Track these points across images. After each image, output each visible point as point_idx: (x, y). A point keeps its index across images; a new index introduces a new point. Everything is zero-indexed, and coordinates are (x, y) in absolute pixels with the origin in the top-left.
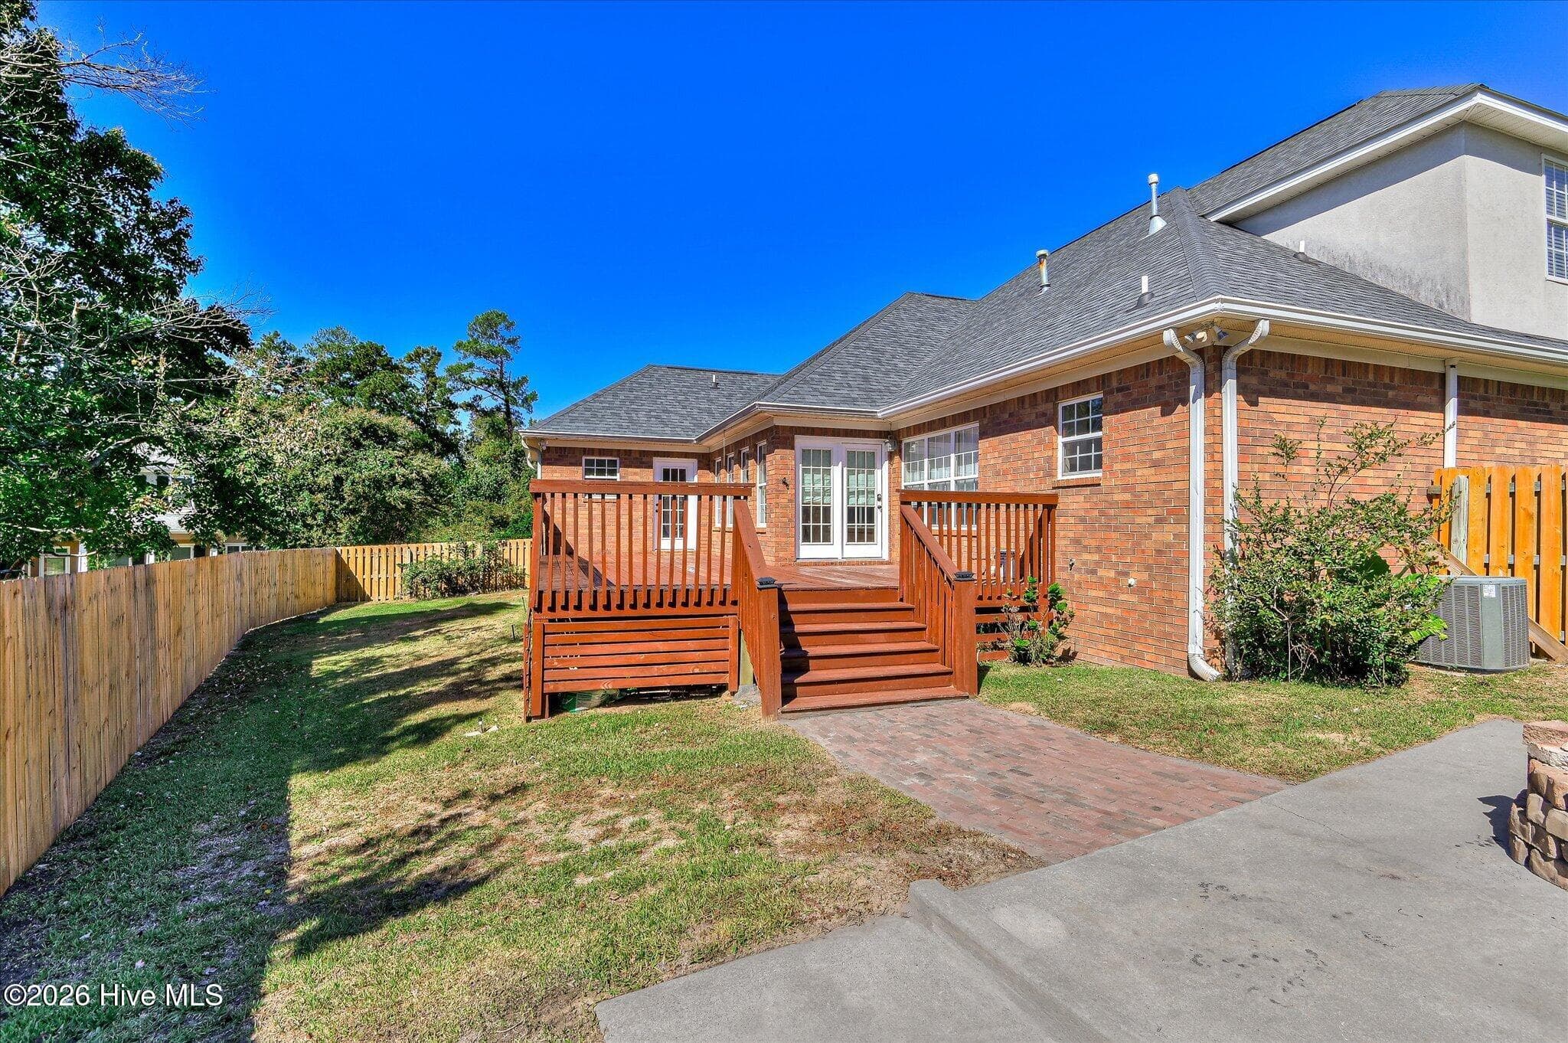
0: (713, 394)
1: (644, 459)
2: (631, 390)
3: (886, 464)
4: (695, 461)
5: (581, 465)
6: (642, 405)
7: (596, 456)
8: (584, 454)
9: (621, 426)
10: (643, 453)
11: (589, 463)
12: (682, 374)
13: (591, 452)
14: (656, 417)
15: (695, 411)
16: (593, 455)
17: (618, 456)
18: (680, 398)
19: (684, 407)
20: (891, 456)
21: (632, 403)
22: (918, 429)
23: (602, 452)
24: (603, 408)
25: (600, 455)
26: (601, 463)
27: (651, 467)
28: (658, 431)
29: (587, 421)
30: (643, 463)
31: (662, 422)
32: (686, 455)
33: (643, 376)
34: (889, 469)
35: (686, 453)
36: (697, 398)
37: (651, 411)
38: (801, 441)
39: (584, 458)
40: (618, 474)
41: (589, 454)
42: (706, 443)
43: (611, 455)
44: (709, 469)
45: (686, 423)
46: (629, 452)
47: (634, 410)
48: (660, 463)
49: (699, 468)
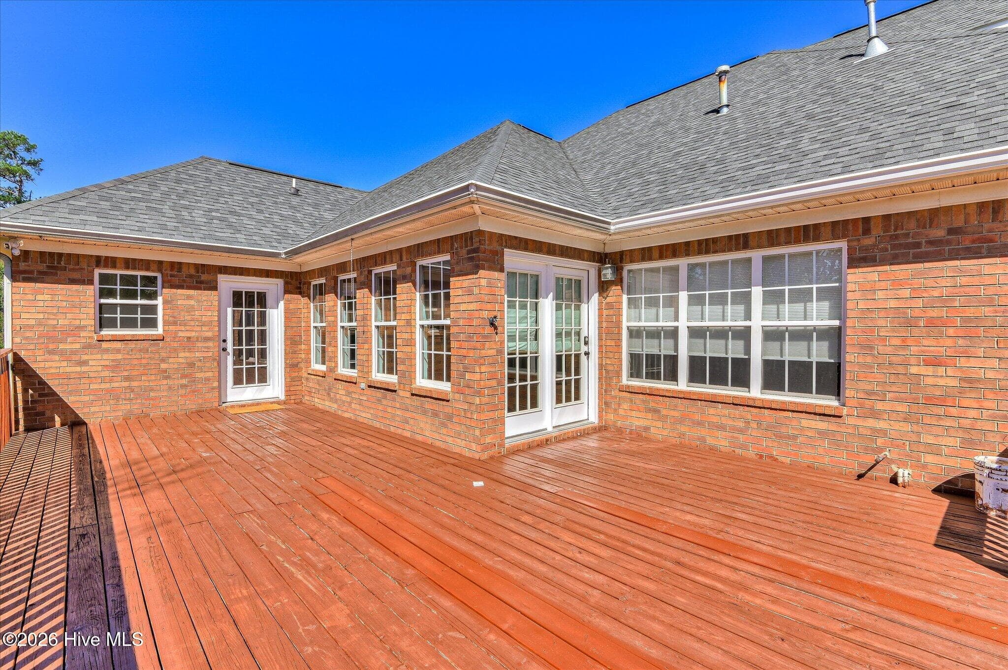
0: (295, 201)
1: (204, 277)
2: (178, 181)
3: (595, 297)
4: (280, 282)
5: (91, 282)
6: (197, 201)
7: (121, 268)
8: (98, 264)
9: (164, 227)
10: (202, 268)
11: (104, 279)
12: (251, 174)
13: (112, 262)
14: (221, 220)
15: (276, 218)
16: (114, 267)
17: (160, 270)
18: (252, 200)
19: (260, 211)
20: (603, 287)
21: (180, 197)
22: (646, 254)
23: (129, 263)
24: (133, 199)
25: (127, 268)
26: (128, 280)
27: (215, 288)
28: (224, 238)
29: (101, 214)
30: (201, 282)
31: (230, 226)
32: (268, 274)
33: (196, 168)
34: (600, 303)
35: (268, 271)
36: (276, 203)
37: (210, 211)
38: (514, 260)
39: (97, 272)
40: (160, 299)
41: (106, 266)
42: (299, 259)
43: (148, 269)
44: (300, 293)
45: (266, 231)
46: (177, 266)
47: (186, 207)
48: (228, 284)
49: (287, 291)
